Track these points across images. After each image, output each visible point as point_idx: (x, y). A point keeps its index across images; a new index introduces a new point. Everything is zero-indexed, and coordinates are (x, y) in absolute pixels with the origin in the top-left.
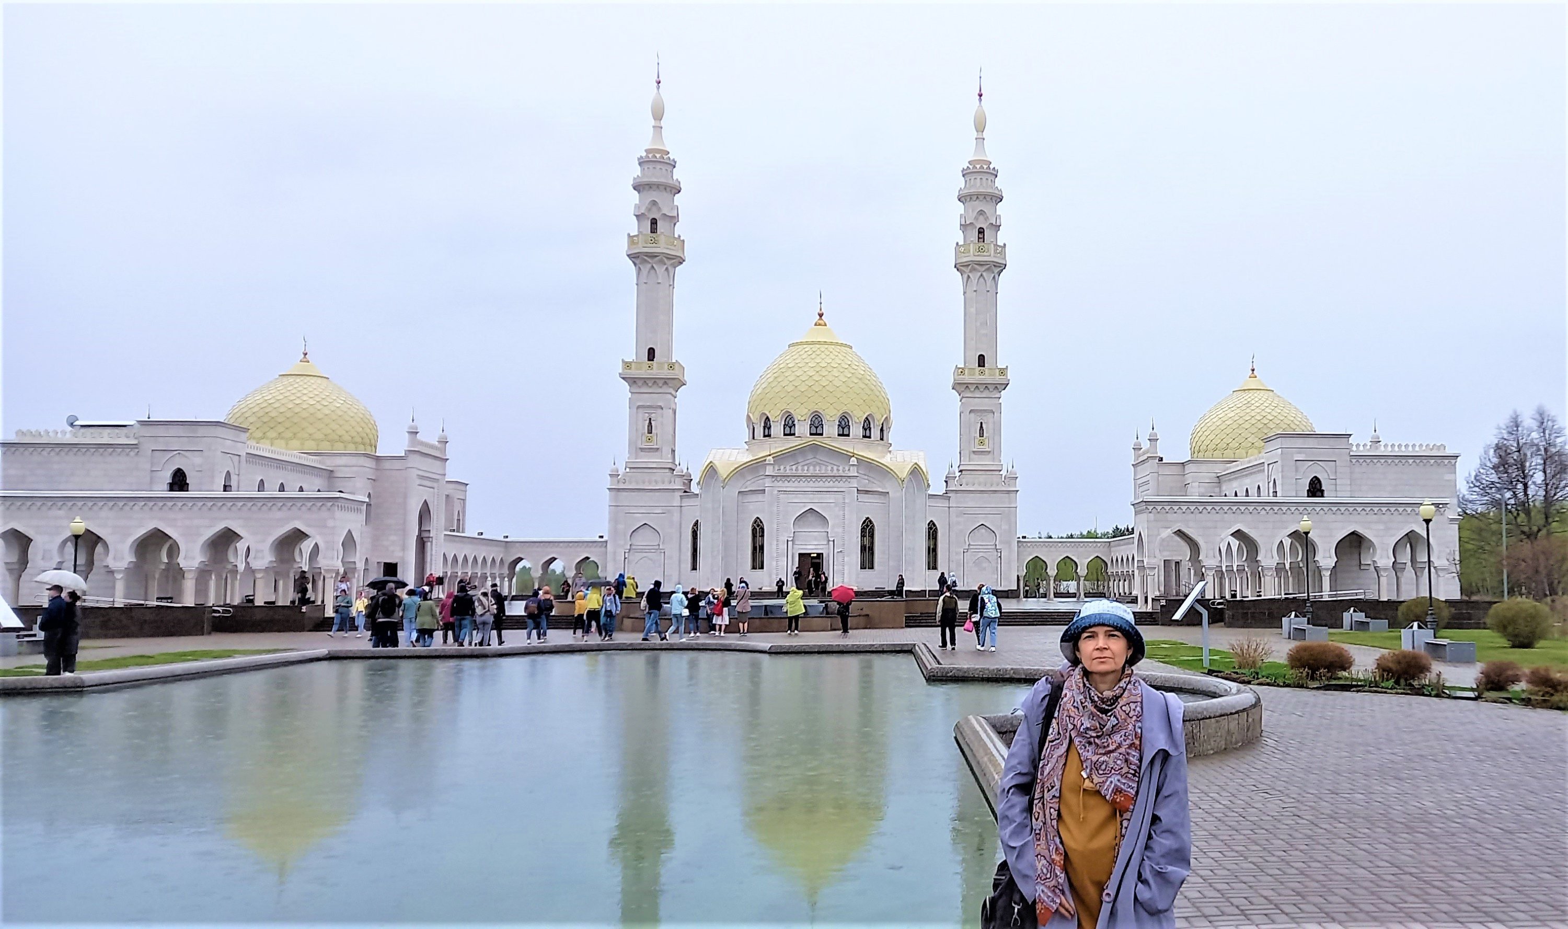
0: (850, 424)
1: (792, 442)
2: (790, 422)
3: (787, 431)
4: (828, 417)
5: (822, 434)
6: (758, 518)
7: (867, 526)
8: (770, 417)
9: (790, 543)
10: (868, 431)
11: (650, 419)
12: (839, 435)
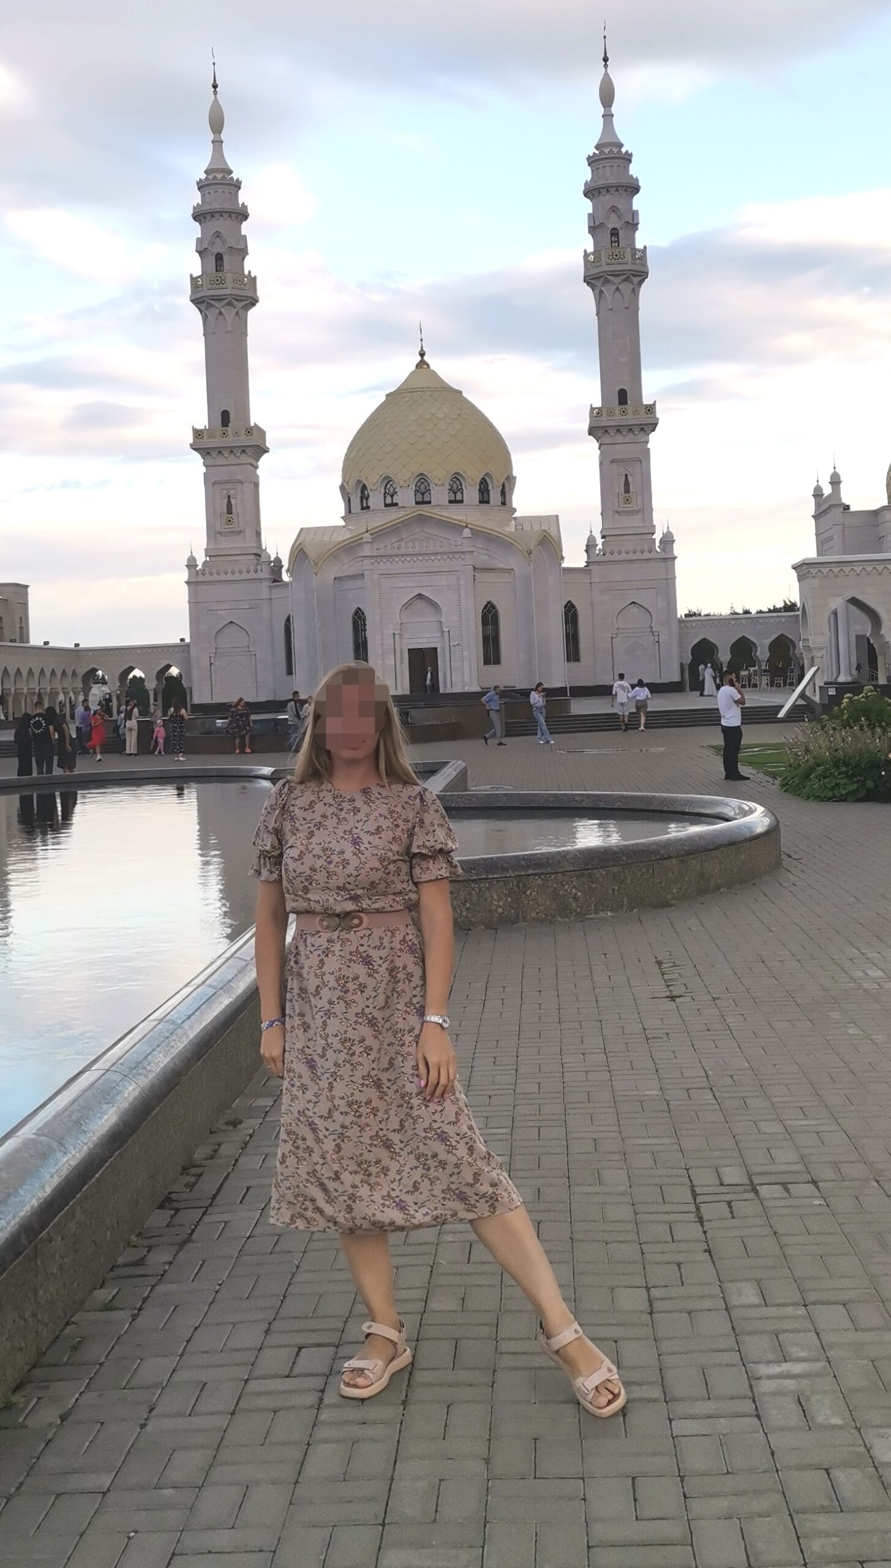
0: (463, 487)
1: (394, 515)
2: (392, 490)
3: (389, 500)
4: (437, 481)
5: (429, 502)
6: (359, 609)
7: (489, 612)
8: (367, 485)
9: (397, 637)
10: (485, 494)
11: (229, 497)
12: (450, 502)
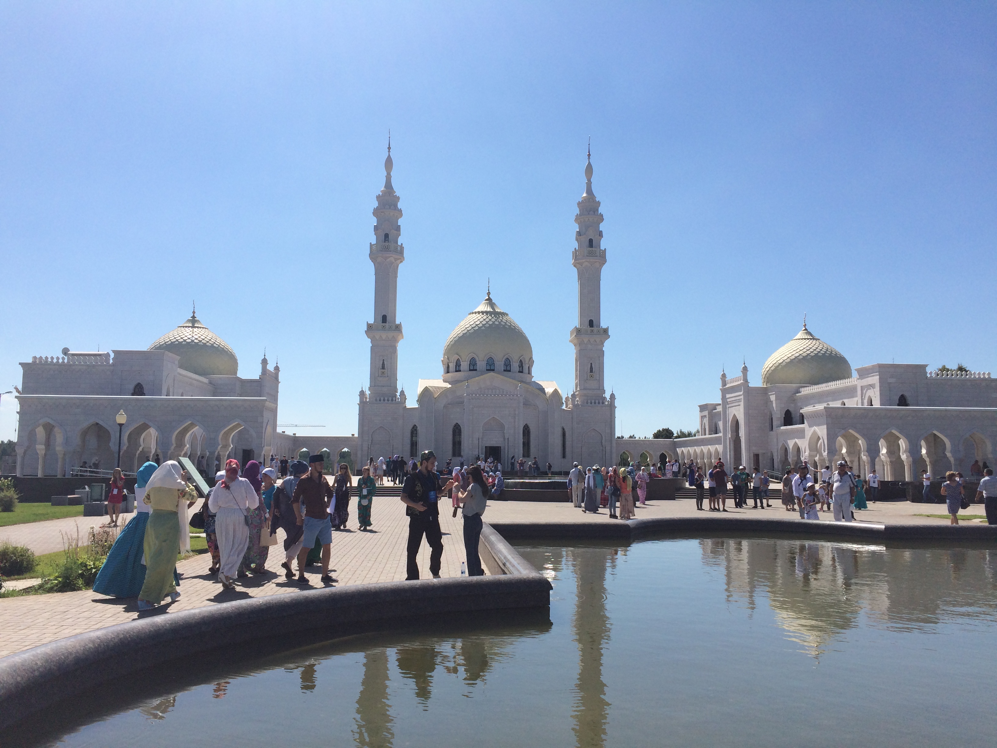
0: (511, 364)
2: (474, 362)
3: (472, 368)
4: (497, 359)
6: (457, 424)
7: (526, 429)
8: (459, 359)
9: (480, 440)
11: (384, 360)
12: (504, 371)
